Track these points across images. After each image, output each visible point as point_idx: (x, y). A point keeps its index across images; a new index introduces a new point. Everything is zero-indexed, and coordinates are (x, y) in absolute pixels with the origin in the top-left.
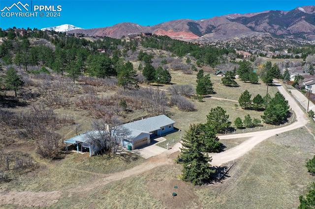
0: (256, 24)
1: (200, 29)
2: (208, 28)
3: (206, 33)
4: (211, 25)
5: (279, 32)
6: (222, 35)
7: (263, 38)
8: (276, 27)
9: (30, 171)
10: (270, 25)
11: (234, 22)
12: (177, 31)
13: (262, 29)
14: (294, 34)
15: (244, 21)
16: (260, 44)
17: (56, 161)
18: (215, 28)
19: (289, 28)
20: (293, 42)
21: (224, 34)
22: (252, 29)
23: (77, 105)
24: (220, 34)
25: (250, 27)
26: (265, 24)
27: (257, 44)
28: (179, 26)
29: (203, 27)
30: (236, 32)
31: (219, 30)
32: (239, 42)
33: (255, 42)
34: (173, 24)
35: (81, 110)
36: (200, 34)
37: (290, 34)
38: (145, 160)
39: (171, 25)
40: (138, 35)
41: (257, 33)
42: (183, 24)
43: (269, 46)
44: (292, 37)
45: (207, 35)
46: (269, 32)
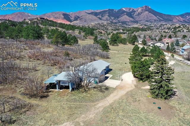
0: (102, 16)
1: (70, 18)
2: (75, 17)
3: (74, 21)
4: (77, 16)
5: (114, 21)
6: (84, 22)
7: (107, 24)
8: (113, 18)
9: (28, 110)
10: (109, 17)
11: (90, 15)
12: (56, 19)
13: (105, 19)
14: (121, 22)
15: (96, 14)
16: (106, 27)
17: (43, 99)
18: (79, 17)
19: (119, 19)
20: (122, 27)
21: (85, 21)
22: (100, 19)
23: (30, 57)
24: (82, 21)
25: (99, 18)
26: (106, 16)
27: (105, 27)
28: (57, 15)
29: (72, 16)
30: (92, 20)
31: (82, 19)
32: (95, 26)
33: (103, 26)
34: (53, 14)
35: (35, 60)
36: (71, 21)
37: (120, 22)
38: (114, 89)
39: (52, 15)
40: (35, 19)
41: (103, 21)
42: (60, 14)
43: (111, 28)
44: (121, 24)
45: (75, 22)
46: (109, 21)
